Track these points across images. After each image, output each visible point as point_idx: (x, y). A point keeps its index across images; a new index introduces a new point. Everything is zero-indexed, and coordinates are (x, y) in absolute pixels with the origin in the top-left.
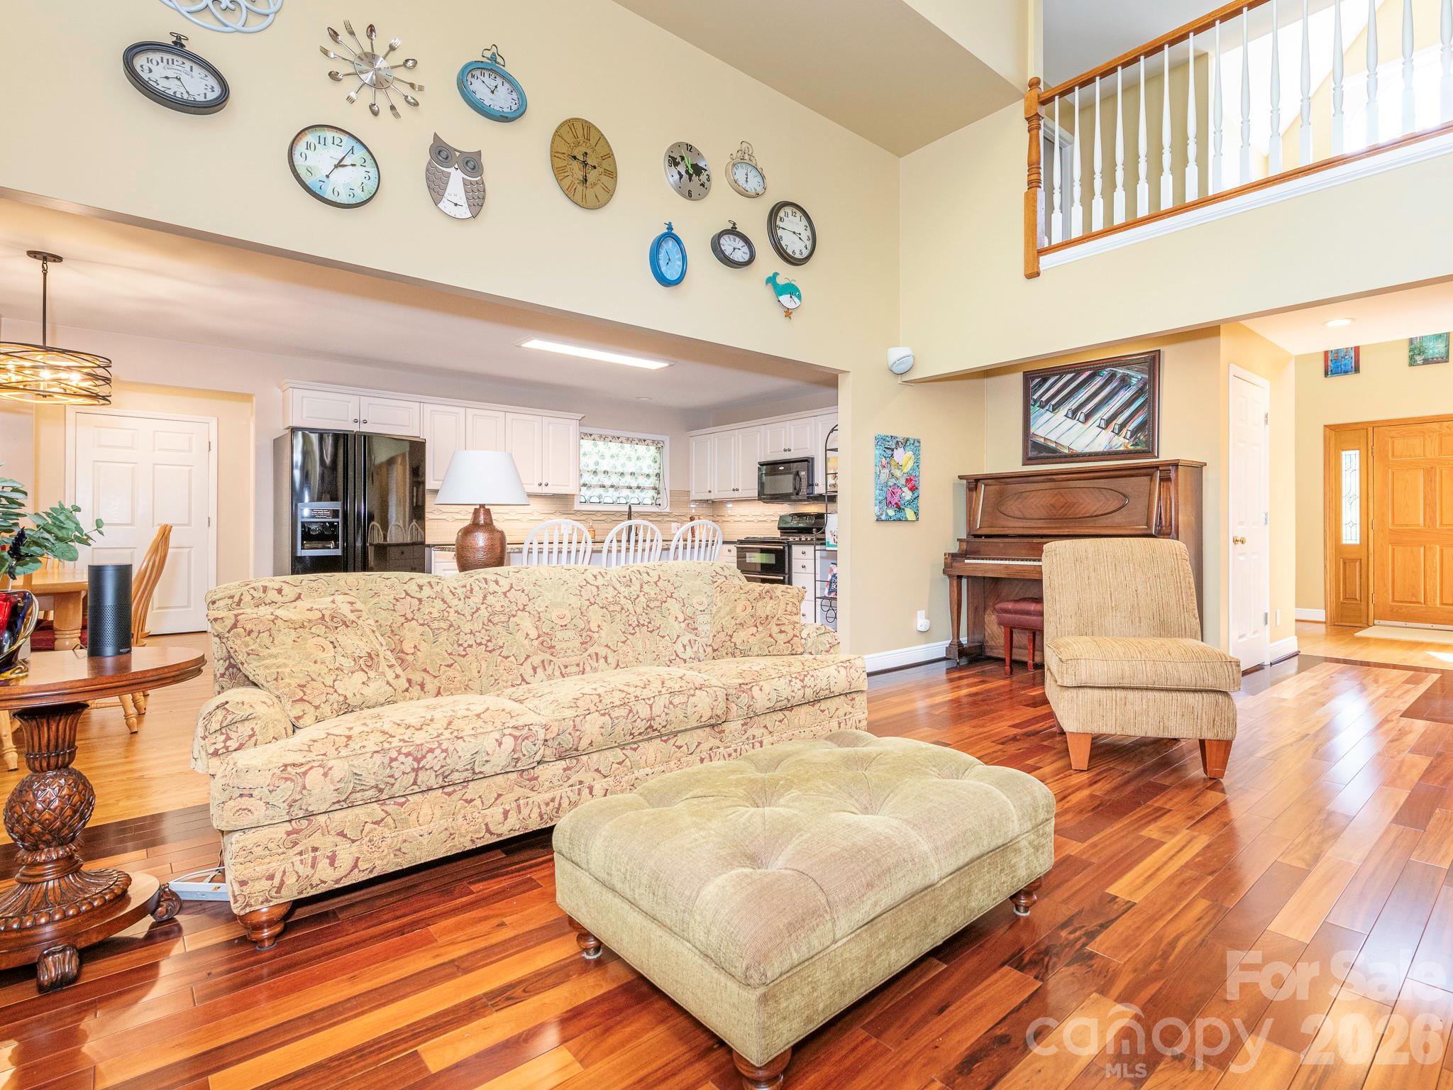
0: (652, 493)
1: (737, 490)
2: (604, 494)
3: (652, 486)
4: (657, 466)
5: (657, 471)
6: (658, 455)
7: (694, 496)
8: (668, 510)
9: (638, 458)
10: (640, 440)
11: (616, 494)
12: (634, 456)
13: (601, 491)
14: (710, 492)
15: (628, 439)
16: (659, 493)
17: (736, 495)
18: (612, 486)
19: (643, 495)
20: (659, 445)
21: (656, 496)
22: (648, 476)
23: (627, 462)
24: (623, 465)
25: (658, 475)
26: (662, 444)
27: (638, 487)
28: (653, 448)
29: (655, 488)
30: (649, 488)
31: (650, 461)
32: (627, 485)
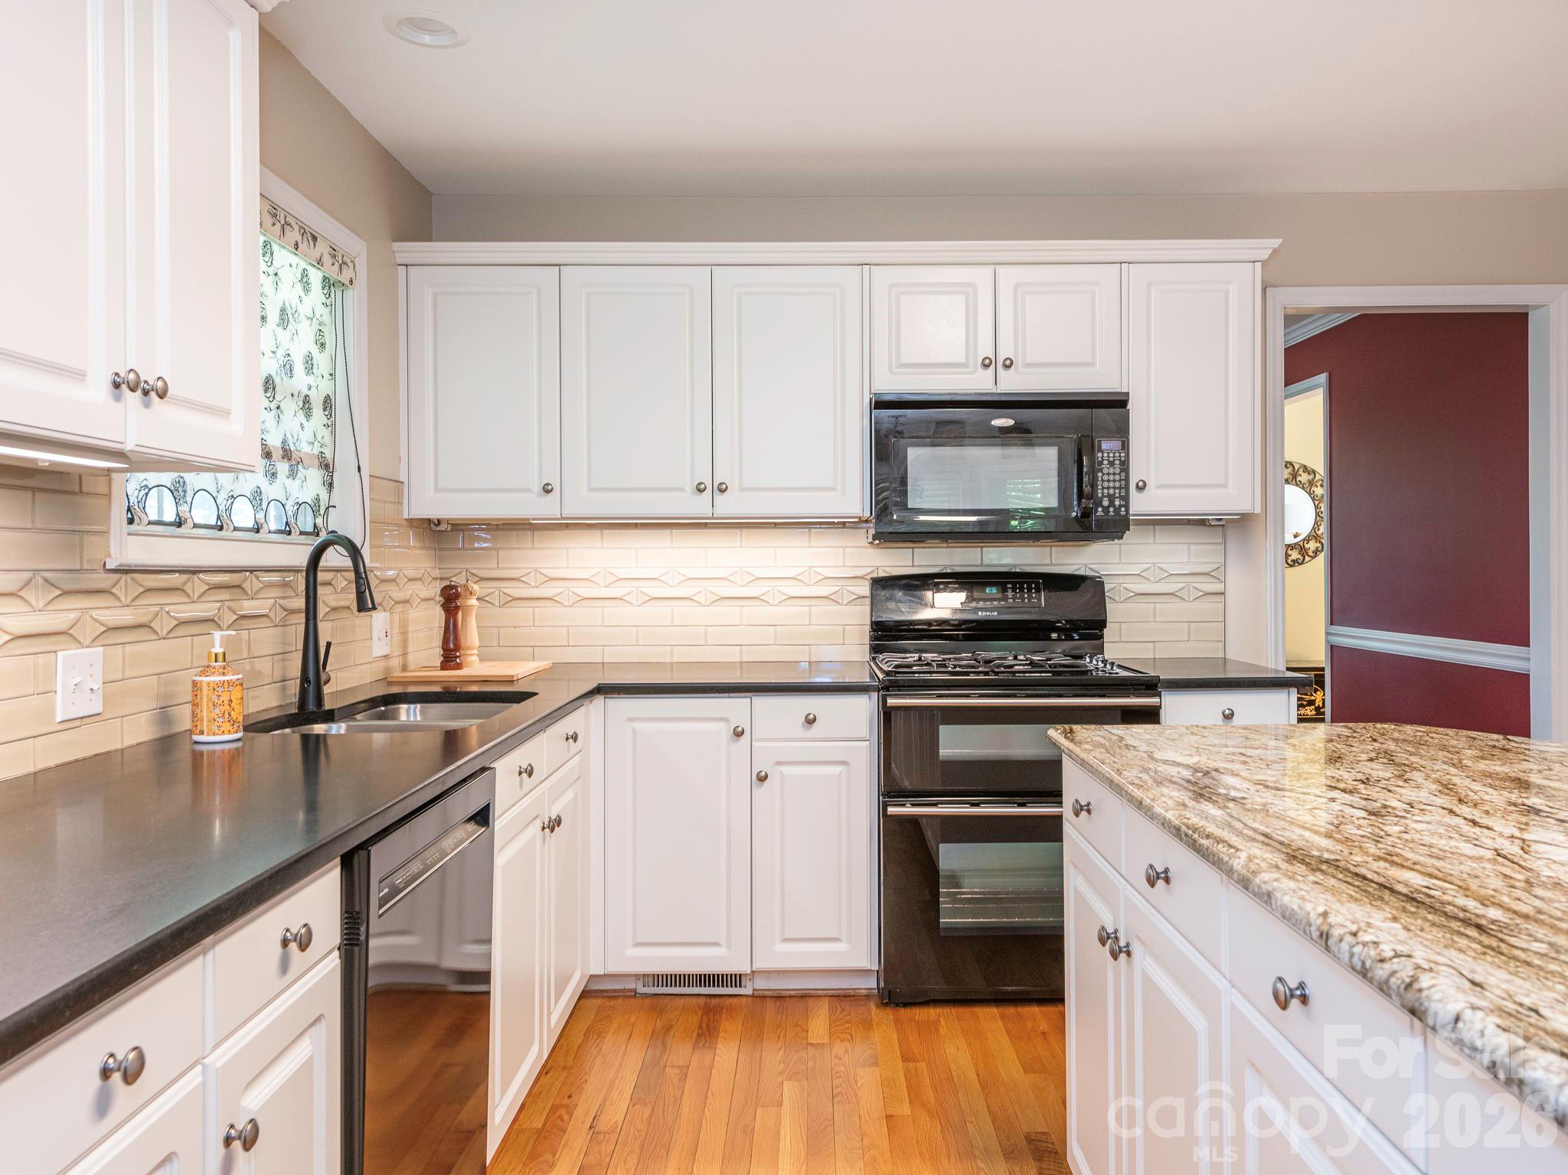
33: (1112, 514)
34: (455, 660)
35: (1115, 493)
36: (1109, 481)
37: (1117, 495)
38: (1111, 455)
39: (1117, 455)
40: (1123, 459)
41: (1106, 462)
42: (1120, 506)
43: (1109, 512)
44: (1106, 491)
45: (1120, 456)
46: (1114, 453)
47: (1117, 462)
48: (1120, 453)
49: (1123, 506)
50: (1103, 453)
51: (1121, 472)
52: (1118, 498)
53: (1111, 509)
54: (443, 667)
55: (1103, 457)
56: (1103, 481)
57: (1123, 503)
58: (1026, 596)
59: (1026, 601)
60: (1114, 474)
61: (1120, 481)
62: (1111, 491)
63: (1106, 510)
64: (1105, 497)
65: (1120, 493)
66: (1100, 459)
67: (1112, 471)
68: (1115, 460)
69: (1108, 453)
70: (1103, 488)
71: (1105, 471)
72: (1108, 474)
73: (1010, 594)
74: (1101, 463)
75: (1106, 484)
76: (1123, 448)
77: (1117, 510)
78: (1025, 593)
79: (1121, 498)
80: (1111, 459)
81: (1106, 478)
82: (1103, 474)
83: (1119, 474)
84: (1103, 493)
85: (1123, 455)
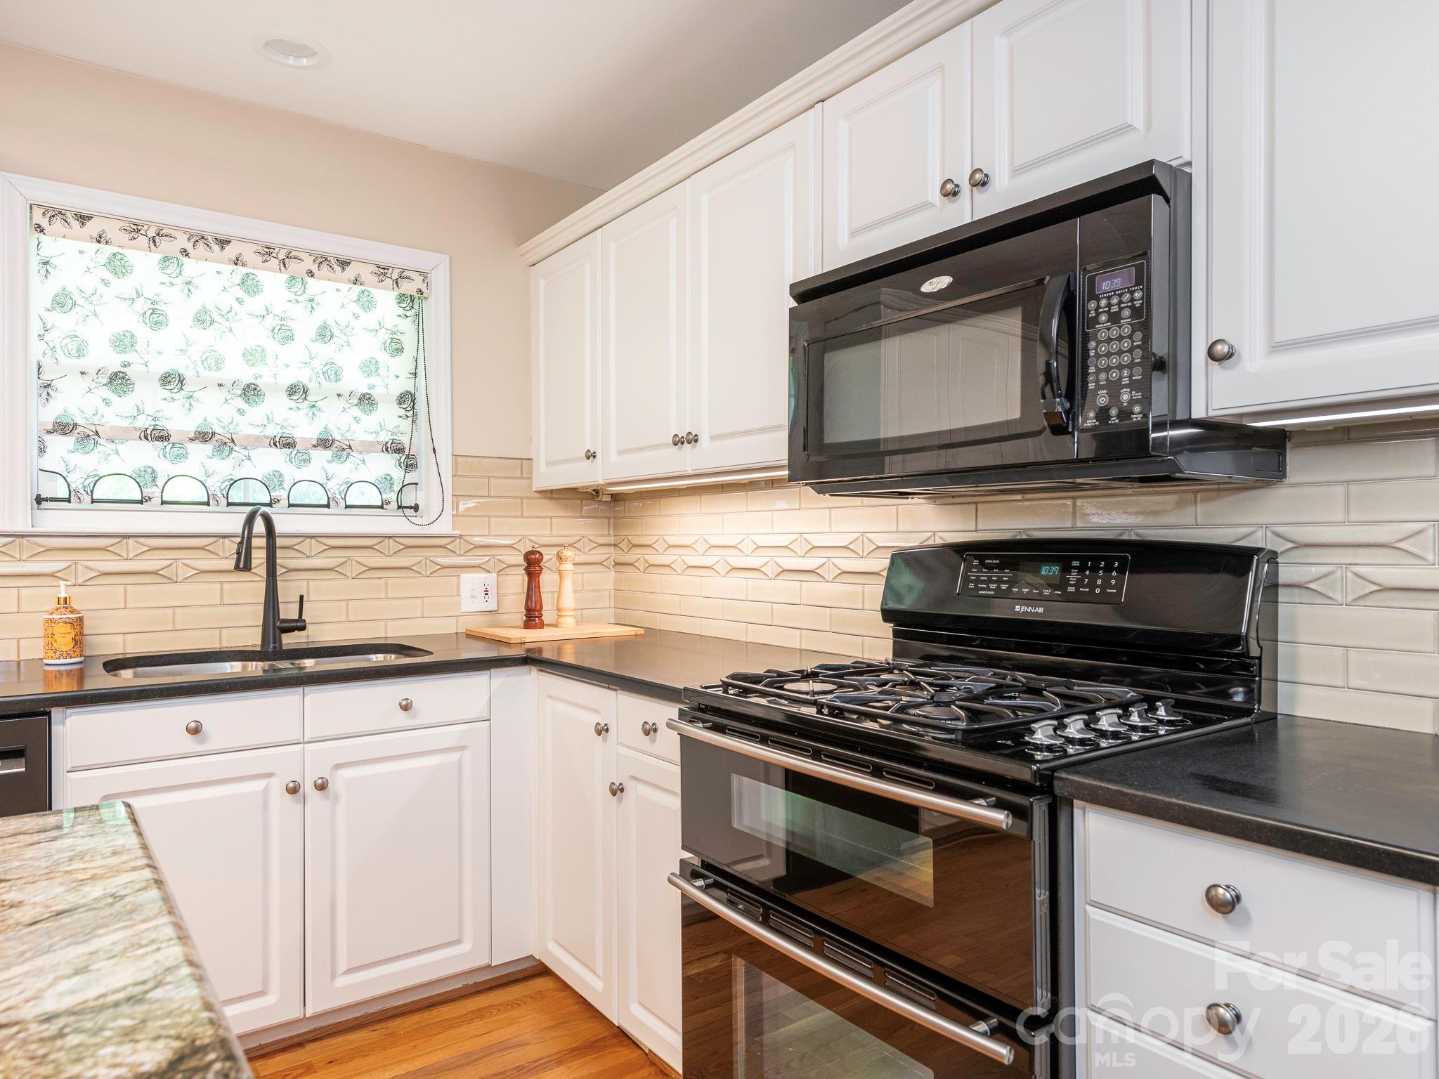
0: (388, 465)
1: (693, 439)
2: (164, 468)
3: (384, 437)
4: (403, 364)
5: (406, 385)
6: (407, 326)
7: (549, 476)
8: (444, 526)
9: (324, 334)
10: (323, 260)
11: (224, 468)
12: (305, 327)
13: (148, 454)
14: (591, 456)
15: (267, 252)
16: (410, 465)
17: (688, 461)
18: (203, 436)
19: (343, 471)
20: (409, 288)
21: (398, 474)
22: (366, 401)
23: (272, 346)
24: (253, 356)
25: (407, 400)
26: (418, 283)
27: (325, 443)
28: (386, 298)
29: (395, 448)
30: (368, 448)
31: (369, 346)
32: (272, 431)
33: (1114, 420)
34: (535, 620)
35: (1121, 378)
36: (1109, 355)
37: (1126, 381)
38: (1115, 300)
39: (1127, 297)
40: (1137, 304)
41: (1103, 318)
42: (1132, 402)
43: (1109, 417)
44: (1103, 376)
45: (1132, 300)
46: (1120, 295)
47: (1126, 313)
48: (1132, 293)
49: (1137, 402)
50: (1098, 300)
51: (1133, 332)
52: (1126, 386)
53: (1114, 412)
54: (528, 625)
55: (1098, 307)
56: (1098, 356)
57: (1137, 395)
58: (1099, 582)
59: (1098, 591)
60: (1120, 338)
61: (1130, 351)
62: (1114, 375)
63: (1103, 414)
64: (1102, 387)
65: (1130, 377)
66: (1093, 314)
67: (1115, 333)
68: (1121, 309)
69: (1109, 298)
70: (1099, 371)
71: (1103, 335)
72: (1109, 340)
73: (1073, 577)
74: (1095, 321)
75: (1103, 363)
76: (1139, 282)
77: (1125, 414)
78: (1100, 578)
79: (1133, 385)
80: (1115, 309)
81: (1103, 349)
82: (1099, 342)
83: (1130, 337)
84: (1097, 381)
85: (1137, 295)
